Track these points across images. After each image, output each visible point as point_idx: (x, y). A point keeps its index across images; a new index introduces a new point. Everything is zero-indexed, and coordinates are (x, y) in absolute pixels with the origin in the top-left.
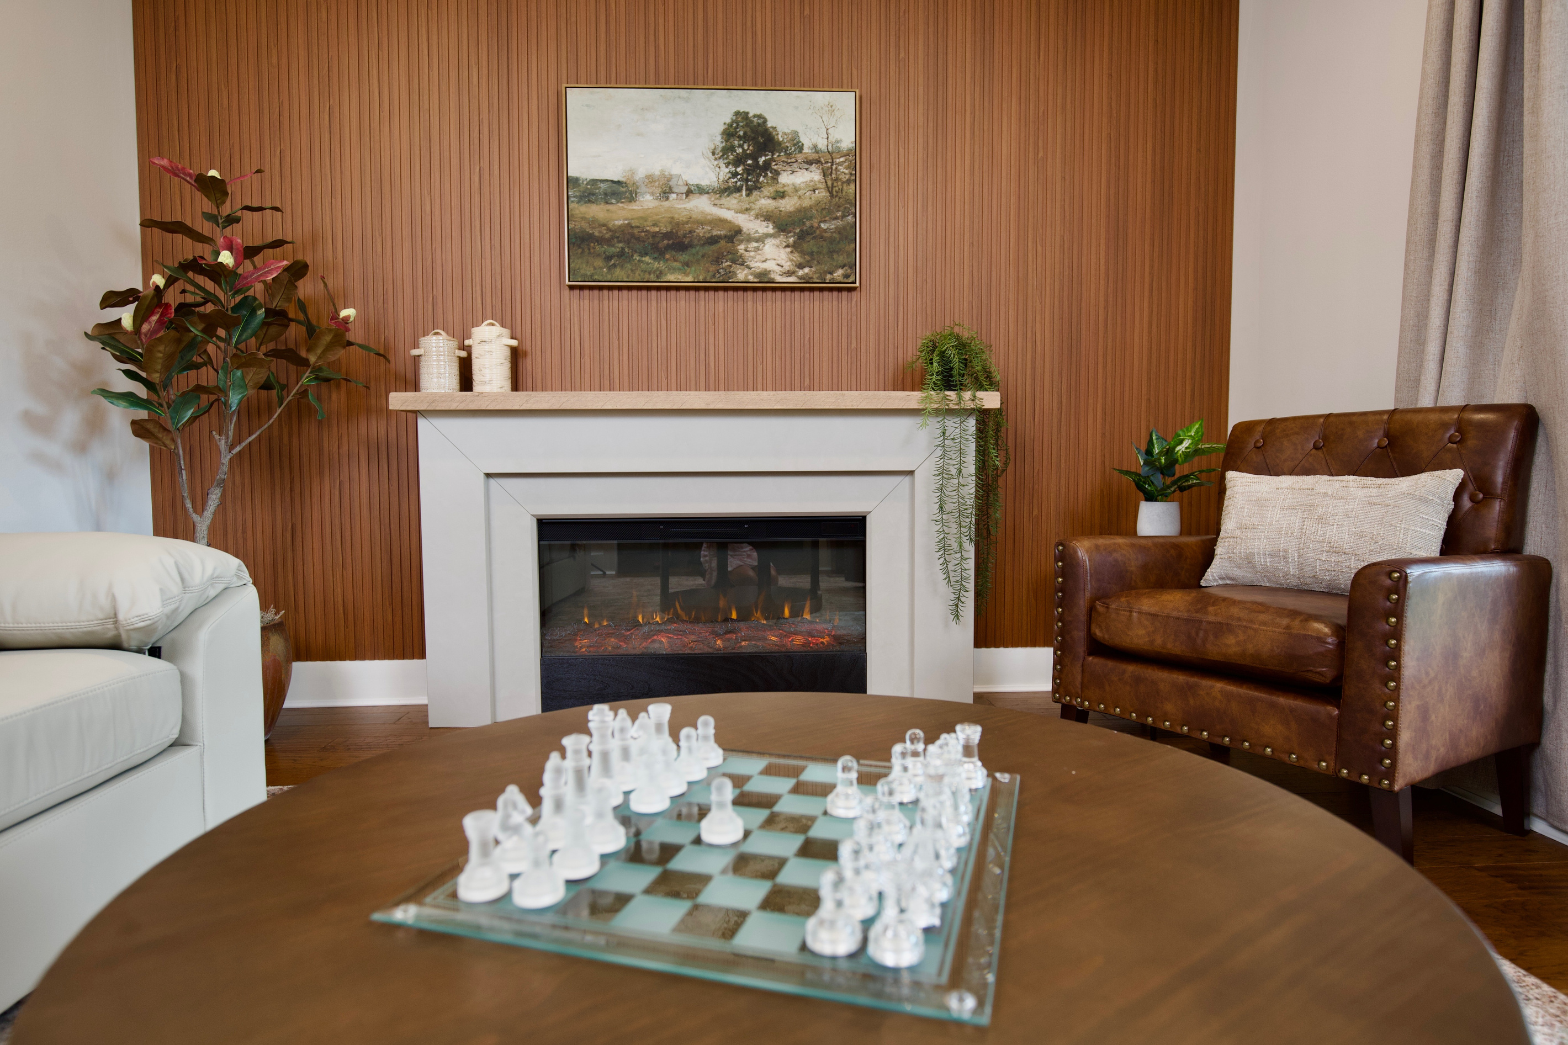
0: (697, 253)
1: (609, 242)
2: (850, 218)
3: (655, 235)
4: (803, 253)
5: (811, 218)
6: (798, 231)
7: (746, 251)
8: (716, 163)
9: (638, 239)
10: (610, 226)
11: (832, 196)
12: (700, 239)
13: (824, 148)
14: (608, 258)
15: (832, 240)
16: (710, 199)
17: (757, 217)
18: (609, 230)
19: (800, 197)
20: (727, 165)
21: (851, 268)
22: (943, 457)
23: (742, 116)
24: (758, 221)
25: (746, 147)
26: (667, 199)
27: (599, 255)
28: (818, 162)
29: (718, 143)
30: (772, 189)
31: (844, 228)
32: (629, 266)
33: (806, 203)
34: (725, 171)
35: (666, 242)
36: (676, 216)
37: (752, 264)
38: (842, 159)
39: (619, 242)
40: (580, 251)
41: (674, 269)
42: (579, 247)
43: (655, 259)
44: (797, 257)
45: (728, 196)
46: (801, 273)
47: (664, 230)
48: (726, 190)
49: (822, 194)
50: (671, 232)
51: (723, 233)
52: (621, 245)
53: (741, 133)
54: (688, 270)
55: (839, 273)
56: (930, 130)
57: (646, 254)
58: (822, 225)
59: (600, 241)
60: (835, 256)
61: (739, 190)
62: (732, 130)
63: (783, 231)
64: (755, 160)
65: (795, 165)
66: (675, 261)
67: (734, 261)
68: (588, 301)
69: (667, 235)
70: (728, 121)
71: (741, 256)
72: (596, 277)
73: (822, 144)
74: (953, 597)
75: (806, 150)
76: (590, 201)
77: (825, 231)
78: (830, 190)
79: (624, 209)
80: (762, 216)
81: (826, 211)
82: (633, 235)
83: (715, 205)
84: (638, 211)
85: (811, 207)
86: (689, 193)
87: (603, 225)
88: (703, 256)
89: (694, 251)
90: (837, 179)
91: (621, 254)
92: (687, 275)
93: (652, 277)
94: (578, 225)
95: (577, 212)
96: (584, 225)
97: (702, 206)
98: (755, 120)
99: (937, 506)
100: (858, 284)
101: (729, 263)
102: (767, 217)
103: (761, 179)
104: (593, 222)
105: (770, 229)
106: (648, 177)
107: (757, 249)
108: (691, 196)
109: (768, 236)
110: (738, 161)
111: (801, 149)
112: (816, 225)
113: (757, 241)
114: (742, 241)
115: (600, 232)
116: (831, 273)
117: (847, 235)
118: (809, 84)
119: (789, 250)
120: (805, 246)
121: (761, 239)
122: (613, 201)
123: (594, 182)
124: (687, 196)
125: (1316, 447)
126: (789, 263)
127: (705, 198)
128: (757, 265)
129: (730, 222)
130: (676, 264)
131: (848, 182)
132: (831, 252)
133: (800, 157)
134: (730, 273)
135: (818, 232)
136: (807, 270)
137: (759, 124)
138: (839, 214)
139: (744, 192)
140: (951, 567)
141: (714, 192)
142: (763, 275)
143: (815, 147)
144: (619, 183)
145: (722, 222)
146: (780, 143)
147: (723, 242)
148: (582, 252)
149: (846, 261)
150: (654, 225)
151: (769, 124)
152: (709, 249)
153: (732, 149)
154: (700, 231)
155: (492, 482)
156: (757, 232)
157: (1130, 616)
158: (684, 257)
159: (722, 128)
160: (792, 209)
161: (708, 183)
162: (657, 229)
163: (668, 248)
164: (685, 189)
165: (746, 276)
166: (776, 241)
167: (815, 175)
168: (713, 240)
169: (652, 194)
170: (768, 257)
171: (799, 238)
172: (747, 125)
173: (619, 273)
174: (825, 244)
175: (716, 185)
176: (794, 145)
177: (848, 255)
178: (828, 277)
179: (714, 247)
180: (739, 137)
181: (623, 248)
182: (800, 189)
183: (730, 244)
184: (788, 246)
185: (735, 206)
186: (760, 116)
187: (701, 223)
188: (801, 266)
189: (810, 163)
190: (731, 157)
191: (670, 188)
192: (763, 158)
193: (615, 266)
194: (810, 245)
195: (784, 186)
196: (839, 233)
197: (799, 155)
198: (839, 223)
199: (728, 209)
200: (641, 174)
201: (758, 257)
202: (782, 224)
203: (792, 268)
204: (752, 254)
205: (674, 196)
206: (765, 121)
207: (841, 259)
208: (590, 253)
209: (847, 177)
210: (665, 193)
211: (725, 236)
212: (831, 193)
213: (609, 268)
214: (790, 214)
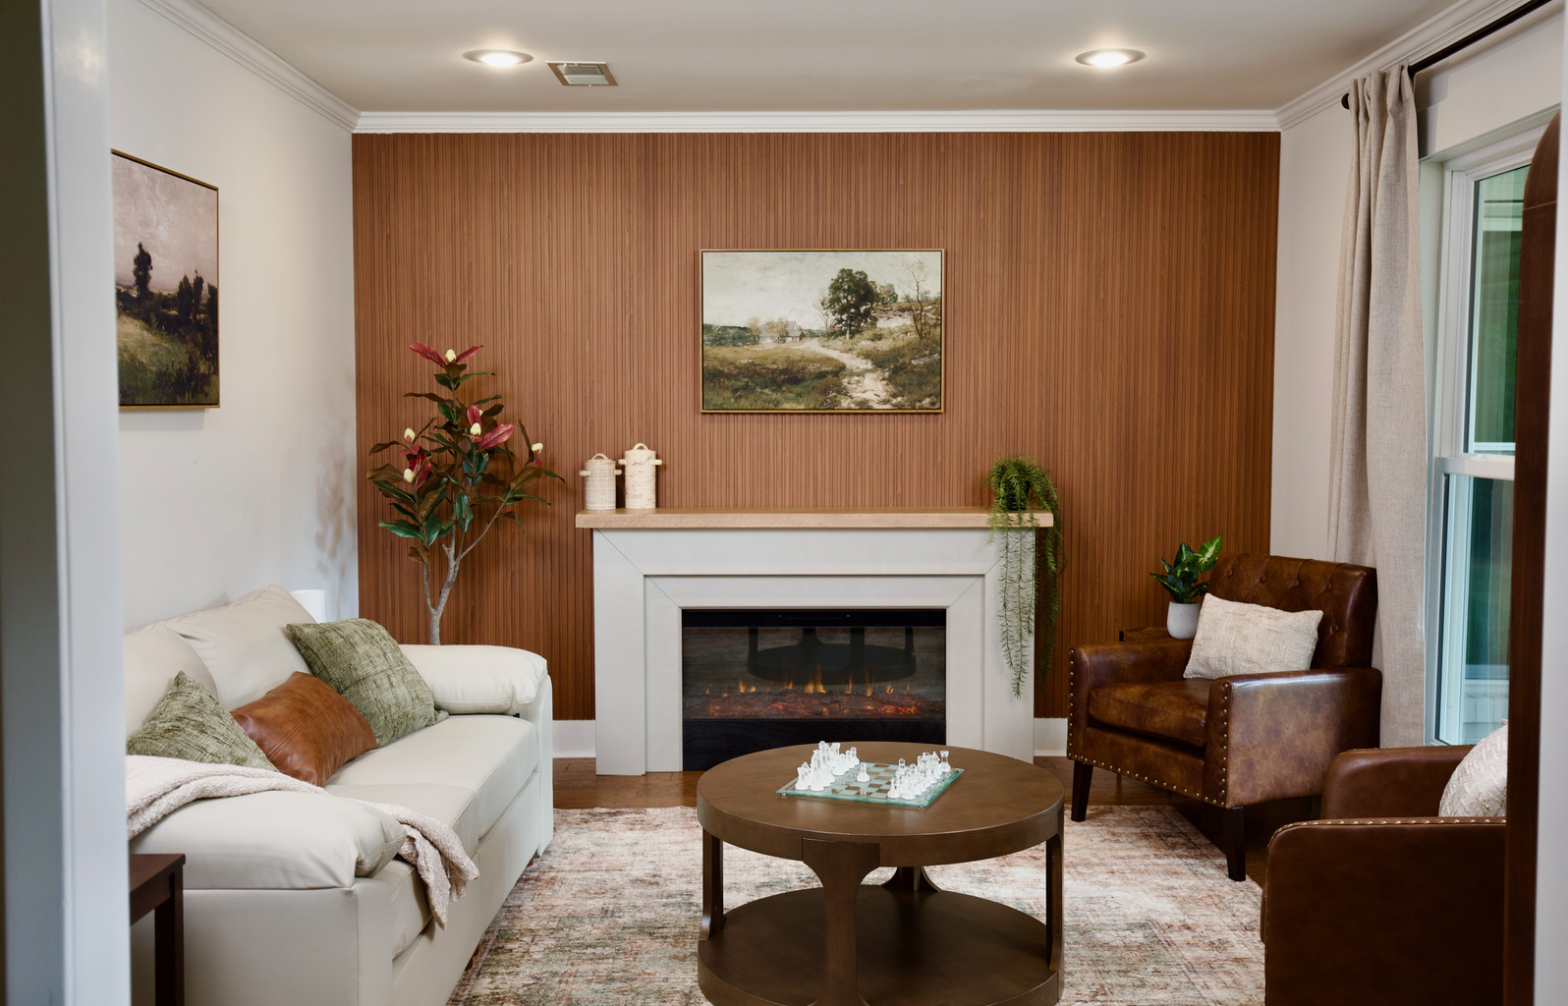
0: (809, 386)
1: (736, 377)
2: (936, 356)
3: (773, 371)
4: (896, 385)
5: (903, 356)
6: (892, 367)
7: (849, 383)
8: (825, 311)
9: (760, 375)
10: (737, 364)
11: (921, 337)
12: (811, 374)
13: (915, 298)
14: (735, 390)
15: (921, 374)
16: (819, 341)
17: (858, 355)
18: (736, 367)
19: (894, 339)
20: (834, 313)
21: (936, 397)
22: (1006, 566)
23: (847, 273)
24: (860, 359)
25: (850, 299)
26: (784, 341)
27: (727, 388)
28: (910, 309)
29: (827, 296)
30: (871, 333)
31: (931, 364)
32: (752, 397)
33: (900, 344)
34: (832, 318)
35: (782, 377)
36: (792, 356)
37: (854, 395)
38: (930, 307)
39: (744, 377)
40: (712, 385)
41: (789, 399)
42: (712, 382)
43: (773, 391)
44: (891, 388)
45: (835, 338)
46: (894, 401)
47: (781, 367)
48: (833, 334)
49: (913, 336)
50: (787, 369)
51: (830, 369)
52: (745, 380)
53: (846, 287)
54: (801, 400)
55: (927, 401)
56: (1006, 279)
57: (766, 387)
58: (913, 362)
59: (729, 376)
60: (923, 387)
61: (843, 333)
62: (838, 285)
63: (880, 367)
64: (857, 308)
65: (890, 312)
66: (790, 392)
67: (839, 392)
68: (717, 425)
69: (784, 372)
70: (835, 277)
71: (845, 388)
72: (725, 406)
73: (913, 295)
74: (1015, 677)
75: (899, 300)
76: (720, 344)
77: (915, 366)
78: (919, 332)
79: (748, 350)
80: (863, 355)
81: (916, 350)
82: (755, 372)
83: (823, 346)
84: (760, 351)
85: (903, 347)
86: (802, 336)
87: (732, 364)
88: (813, 388)
89: (806, 384)
90: (925, 324)
91: (746, 387)
92: (800, 404)
93: (771, 406)
94: (710, 364)
95: (710, 353)
96: (716, 363)
97: (813, 347)
98: (858, 276)
99: (1002, 604)
100: (942, 410)
101: (834, 394)
102: (867, 355)
103: (862, 324)
104: (723, 361)
105: (869, 365)
106: (768, 324)
107: (859, 382)
108: (804, 339)
109: (867, 371)
110: (843, 310)
111: (895, 299)
112: (907, 361)
113: (858, 375)
114: (845, 376)
115: (728, 369)
116: (920, 401)
117: (934, 370)
118: (903, 244)
119: (885, 382)
120: (898, 379)
121: (862, 374)
122: (740, 344)
123: (724, 328)
124: (800, 339)
125: (1261, 581)
126: (885, 394)
127: (815, 341)
128: (858, 395)
129: (836, 360)
130: (790, 395)
131: (935, 326)
132: (920, 384)
133: (895, 306)
134: (835, 403)
135: (909, 367)
136: (899, 399)
137: (861, 279)
138: (927, 352)
139: (848, 336)
140: (1013, 653)
141: (823, 335)
142: (863, 404)
143: (907, 297)
144: (744, 329)
145: (829, 360)
146: (878, 295)
147: (830, 377)
148: (714, 386)
149: (933, 391)
150: (773, 363)
151: (869, 279)
152: (817, 383)
153: (838, 300)
154: (811, 368)
155: (648, 580)
156: (858, 368)
157: (1109, 702)
158: (798, 389)
159: (830, 283)
160: (888, 349)
161: (818, 328)
162: (776, 367)
163: (785, 382)
164: (798, 334)
165: (849, 404)
166: (874, 375)
167: (907, 321)
168: (822, 375)
169: (772, 338)
170: (867, 388)
171: (893, 373)
172: (851, 280)
173: (744, 403)
174: (915, 377)
175: (824, 330)
176: (890, 296)
177: (935, 386)
178: (918, 404)
179: (823, 381)
180: (844, 290)
181: (747, 382)
182: (895, 332)
183: (836, 378)
184: (884, 379)
185: (840, 347)
186: (861, 273)
187: (812, 361)
188: (894, 396)
189: (903, 310)
190: (837, 307)
191: (787, 333)
192: (864, 307)
193: (740, 396)
194: (902, 378)
195: (881, 329)
196: (927, 368)
197: (893, 304)
198: (927, 360)
199: (835, 349)
200: (762, 322)
201: (859, 389)
202: (879, 361)
203: (887, 397)
204: (854, 386)
205: (790, 339)
206: (866, 276)
207: (929, 389)
208: (720, 387)
209: (934, 322)
210: (782, 337)
211: (832, 372)
212: (920, 335)
213: (736, 399)
214: (886, 353)
